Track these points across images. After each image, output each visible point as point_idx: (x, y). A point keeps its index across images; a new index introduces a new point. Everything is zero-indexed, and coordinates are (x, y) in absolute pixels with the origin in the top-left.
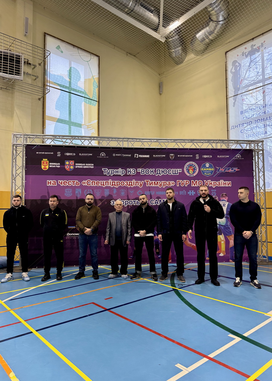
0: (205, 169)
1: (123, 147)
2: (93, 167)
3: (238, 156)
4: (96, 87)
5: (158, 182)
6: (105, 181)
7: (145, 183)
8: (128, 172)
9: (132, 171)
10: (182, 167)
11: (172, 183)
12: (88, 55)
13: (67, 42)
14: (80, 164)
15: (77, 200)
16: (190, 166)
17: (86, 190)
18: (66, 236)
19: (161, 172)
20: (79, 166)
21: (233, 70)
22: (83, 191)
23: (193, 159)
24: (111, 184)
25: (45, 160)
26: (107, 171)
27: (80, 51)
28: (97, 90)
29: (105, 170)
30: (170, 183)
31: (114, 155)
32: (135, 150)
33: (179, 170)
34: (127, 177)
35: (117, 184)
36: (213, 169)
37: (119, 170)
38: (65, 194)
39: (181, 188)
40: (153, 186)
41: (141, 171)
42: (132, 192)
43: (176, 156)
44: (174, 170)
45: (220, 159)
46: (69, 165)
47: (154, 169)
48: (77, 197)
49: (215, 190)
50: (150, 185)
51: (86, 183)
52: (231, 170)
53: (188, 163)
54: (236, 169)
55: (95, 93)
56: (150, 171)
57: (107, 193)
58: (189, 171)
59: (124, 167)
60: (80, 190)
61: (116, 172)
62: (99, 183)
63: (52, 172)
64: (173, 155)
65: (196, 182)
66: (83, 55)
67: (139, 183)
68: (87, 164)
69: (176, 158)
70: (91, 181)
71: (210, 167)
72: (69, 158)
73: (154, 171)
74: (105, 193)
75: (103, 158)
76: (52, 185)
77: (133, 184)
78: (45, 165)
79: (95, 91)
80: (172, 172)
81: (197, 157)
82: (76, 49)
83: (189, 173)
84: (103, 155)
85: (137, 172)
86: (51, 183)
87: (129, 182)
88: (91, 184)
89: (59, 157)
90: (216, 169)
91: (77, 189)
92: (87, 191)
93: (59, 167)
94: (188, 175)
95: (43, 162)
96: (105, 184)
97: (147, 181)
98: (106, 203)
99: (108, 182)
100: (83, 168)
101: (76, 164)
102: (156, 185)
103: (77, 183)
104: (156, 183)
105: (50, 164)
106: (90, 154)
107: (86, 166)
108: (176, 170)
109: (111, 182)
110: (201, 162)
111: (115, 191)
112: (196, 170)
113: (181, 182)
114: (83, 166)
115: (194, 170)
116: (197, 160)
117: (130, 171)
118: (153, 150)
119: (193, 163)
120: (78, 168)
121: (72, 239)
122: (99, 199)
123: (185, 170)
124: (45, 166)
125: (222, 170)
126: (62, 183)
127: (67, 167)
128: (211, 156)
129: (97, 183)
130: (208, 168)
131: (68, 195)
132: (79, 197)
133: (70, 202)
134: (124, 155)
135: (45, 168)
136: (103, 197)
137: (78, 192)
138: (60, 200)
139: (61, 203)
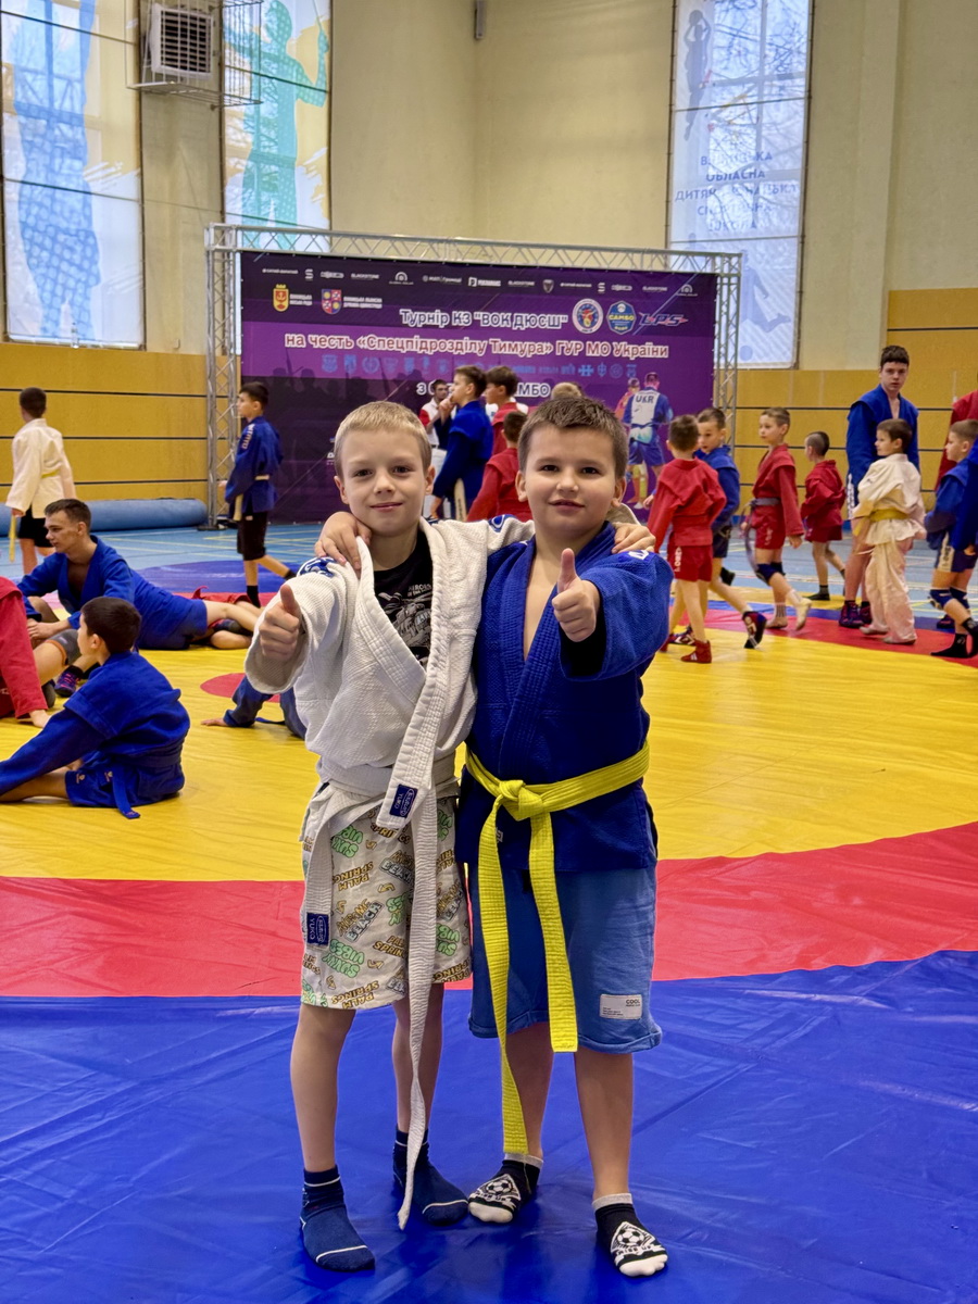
0: (616, 318)
1: (446, 260)
2: (380, 306)
3: (686, 288)
4: (325, 48)
5: (516, 345)
6: (405, 340)
7: (489, 347)
8: (455, 318)
9: (463, 318)
10: (569, 311)
11: (545, 348)
14: (353, 299)
15: (347, 379)
16: (586, 308)
17: (366, 359)
18: (326, 459)
19: (524, 321)
20: (353, 302)
22: (359, 362)
23: (592, 293)
24: (419, 346)
25: (281, 288)
26: (409, 316)
28: (326, 56)
29: (406, 312)
30: (542, 348)
31: (425, 278)
32: (471, 267)
33: (562, 318)
34: (452, 332)
35: (431, 346)
36: (632, 318)
37: (436, 314)
38: (323, 367)
39: (564, 360)
40: (507, 352)
41: (481, 318)
43: (557, 285)
44: (552, 316)
45: (647, 294)
46: (331, 300)
48: (347, 374)
49: (634, 366)
50: (500, 350)
51: (366, 342)
52: (668, 322)
53: (581, 303)
54: (680, 319)
55: (321, 69)
56: (500, 319)
57: (409, 367)
58: (583, 321)
59: (448, 309)
60: (354, 358)
61: (429, 318)
62: (393, 343)
63: (297, 317)
64: (549, 281)
65: (597, 346)
67: (477, 345)
68: (368, 299)
69: (557, 290)
70: (378, 339)
71: (628, 311)
72: (332, 285)
73: (509, 318)
74: (406, 365)
75: (402, 287)
76: (295, 345)
77: (464, 348)
78: (282, 299)
79: (322, 62)
80: (548, 321)
81: (602, 288)
83: (584, 327)
84: (401, 278)
85: (473, 320)
86: (294, 340)
87: (457, 343)
88: (377, 344)
89: (309, 282)
90: (639, 318)
91: (346, 356)
92: (369, 360)
93: (310, 303)
94: (580, 328)
95: (278, 293)
97: (495, 342)
98: (408, 389)
99: (412, 342)
100: (359, 309)
101: (346, 299)
102: (513, 350)
103: (347, 342)
104: (513, 346)
105: (292, 296)
106: (374, 276)
107: (364, 302)
108: (557, 316)
109: (419, 341)
110: (607, 301)
111: (426, 363)
112: (598, 318)
113: (565, 345)
114: (360, 303)
115: (594, 317)
116: (601, 295)
117: (459, 318)
118: (509, 270)
119: (593, 302)
120: (348, 308)
122: (394, 381)
123: (575, 317)
125: (650, 320)
126: (319, 341)
127: (326, 305)
128: (630, 288)
129: (388, 344)
130: (622, 315)
131: (328, 368)
132: (352, 373)
133: (333, 383)
134: (447, 280)
135: (281, 306)
136: (401, 375)
137: (349, 361)
138: (314, 379)
139: (315, 385)
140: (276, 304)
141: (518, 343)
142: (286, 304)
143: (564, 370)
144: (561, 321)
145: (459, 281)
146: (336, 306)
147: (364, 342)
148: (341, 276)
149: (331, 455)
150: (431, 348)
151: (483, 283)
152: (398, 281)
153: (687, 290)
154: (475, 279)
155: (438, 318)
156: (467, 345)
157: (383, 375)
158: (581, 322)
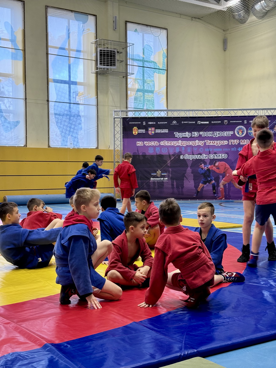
1: (189, 116)
2: (168, 132)
4: (165, 57)
5: (215, 142)
6: (176, 142)
7: (205, 143)
8: (193, 134)
9: (196, 134)
10: (234, 130)
11: (226, 142)
12: (158, 30)
13: (142, 24)
14: (159, 130)
15: (157, 155)
16: (240, 129)
17: (163, 148)
18: (150, 180)
19: (217, 134)
22: (161, 149)
23: (242, 124)
24: (181, 144)
25: (135, 128)
26: (177, 134)
27: (152, 29)
28: (166, 60)
29: (176, 133)
30: (224, 142)
31: (183, 122)
32: (198, 118)
33: (232, 133)
34: (192, 138)
35: (185, 143)
37: (186, 133)
38: (149, 151)
39: (232, 146)
40: (211, 144)
41: (202, 134)
42: (195, 149)
43: (229, 122)
44: (227, 132)
46: (152, 131)
47: (212, 132)
48: (157, 153)
50: (209, 144)
51: (163, 143)
53: (238, 127)
55: (164, 63)
56: (209, 134)
57: (177, 150)
58: (239, 133)
59: (190, 131)
60: (159, 148)
61: (184, 135)
62: (172, 143)
63: (140, 136)
64: (226, 121)
65: (244, 141)
66: (154, 31)
67: (201, 142)
68: (163, 130)
69: (229, 124)
70: (167, 142)
72: (152, 126)
73: (212, 133)
74: (176, 150)
75: (175, 125)
76: (140, 145)
77: (196, 144)
78: (135, 131)
79: (164, 61)
80: (226, 134)
81: (245, 122)
82: (149, 28)
83: (239, 135)
84: (175, 123)
85: (199, 135)
86: (139, 143)
87: (194, 142)
88: (167, 144)
91: (156, 148)
92: (164, 149)
93: (144, 132)
94: (238, 136)
95: (134, 129)
96: (176, 144)
97: (207, 141)
99: (178, 142)
100: (161, 133)
101: (156, 130)
102: (214, 144)
103: (157, 143)
104: (214, 142)
105: (139, 130)
106: (165, 123)
107: (162, 131)
108: (229, 132)
109: (181, 142)
110: (248, 126)
111: (183, 149)
112: (244, 132)
113: (232, 141)
114: (161, 131)
115: (243, 132)
116: (245, 124)
117: (194, 134)
118: (212, 118)
119: (242, 127)
120: (157, 133)
122: (172, 155)
123: (236, 132)
124: (135, 132)
126: (147, 143)
127: (150, 132)
129: (170, 143)
131: (151, 152)
132: (158, 153)
133: (152, 156)
134: (190, 122)
135: (135, 133)
136: (175, 153)
137: (158, 150)
138: (146, 155)
139: (146, 157)
140: (134, 133)
141: (215, 141)
142: (137, 133)
143: (233, 149)
144: (231, 133)
145: (194, 122)
146: (153, 132)
147: (162, 143)
148: (155, 123)
149: (152, 179)
150: (185, 144)
151: (202, 123)
152: (174, 124)
154: (200, 122)
155: (187, 134)
156: (197, 143)
157: (169, 153)
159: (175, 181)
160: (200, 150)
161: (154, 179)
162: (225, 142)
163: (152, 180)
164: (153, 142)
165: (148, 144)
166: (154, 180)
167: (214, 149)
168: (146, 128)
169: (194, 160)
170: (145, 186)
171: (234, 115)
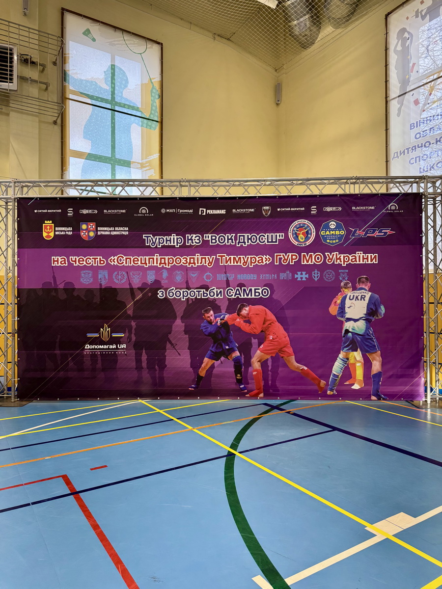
0: (328, 233)
1: (180, 196)
2: (127, 233)
3: (393, 206)
4: (157, 97)
5: (240, 258)
6: (147, 258)
7: (217, 260)
8: (188, 240)
9: (195, 239)
10: (285, 230)
11: (266, 259)
12: (143, 42)
13: (102, 22)
14: (106, 229)
16: (300, 227)
17: (116, 273)
18: (84, 349)
19: (246, 239)
20: (105, 231)
21: (399, 48)
22: (110, 275)
23: (306, 215)
24: (159, 262)
25: (48, 223)
26: (150, 239)
27: (127, 37)
28: (157, 102)
29: (148, 237)
30: (262, 259)
31: (163, 211)
32: (201, 201)
33: (280, 236)
34: (186, 250)
35: (169, 261)
36: (343, 232)
37: (172, 237)
38: (82, 280)
39: (282, 268)
40: (232, 264)
41: (210, 239)
42: (193, 275)
43: (274, 210)
44: (270, 235)
45: (355, 212)
46: (88, 230)
47: (234, 235)
48: (101, 285)
49: (347, 271)
50: (227, 262)
51: (116, 260)
52: (377, 234)
53: (296, 223)
54: (388, 231)
55: (154, 108)
56: (227, 239)
57: (151, 278)
58: (297, 237)
59: (182, 232)
60: (106, 273)
61: (167, 241)
62: (138, 261)
63: (61, 244)
64: (267, 208)
65: (311, 256)
66: (133, 42)
67: (207, 259)
68: (117, 229)
69: (274, 214)
70: (125, 257)
71: (338, 228)
72: (88, 219)
73: (233, 238)
74: (149, 277)
75: (144, 218)
76: (60, 264)
77: (196, 262)
78: (49, 231)
79: (155, 104)
80: (268, 238)
81: (314, 210)
82: (119, 34)
83: (298, 241)
84: (144, 211)
85: (203, 240)
86: (58, 261)
87: (190, 258)
88: (125, 262)
89: (70, 217)
90: (349, 232)
91: (100, 271)
92: (118, 274)
93: (70, 233)
94: (296, 243)
95: (46, 227)
96: (147, 262)
97: (222, 256)
99: (153, 259)
100: (110, 235)
101: (99, 229)
102: (237, 263)
103: (100, 260)
104: (237, 259)
105: (57, 229)
106: (122, 211)
107: (115, 231)
108: (274, 235)
109: (159, 258)
110: (319, 221)
111: (165, 274)
112: (311, 234)
113: (282, 257)
114: (110, 231)
115: (307, 234)
116: (314, 216)
117: (191, 239)
118: (233, 201)
119: (306, 222)
120: (102, 235)
121: (93, 356)
122: (139, 288)
123: (290, 234)
124: (48, 233)
125: (360, 233)
126: (76, 260)
127: (83, 234)
128: (340, 209)
129: (134, 261)
130: (333, 230)
131: (86, 281)
132: (104, 284)
133: (89, 291)
134: (181, 211)
135: (48, 236)
136: (145, 284)
137: (103, 276)
138: (74, 289)
139: (75, 294)
140: (45, 234)
141: (242, 256)
142: (52, 234)
143: (283, 276)
144: (278, 238)
145: (191, 211)
146: (92, 234)
147: (114, 260)
148: (96, 212)
149: (88, 346)
150: (169, 263)
151: (210, 212)
152: (141, 213)
153: (393, 208)
154: (205, 210)
155: (174, 240)
156: (198, 260)
157: (130, 284)
158: (296, 238)
159: (144, 351)
160: (205, 277)
161: (93, 347)
162: (264, 260)
163: (90, 349)
164: (91, 258)
165: (79, 261)
166: (94, 349)
167: (239, 276)
168: (75, 223)
169: (190, 302)
170: (71, 364)
171: (286, 195)
